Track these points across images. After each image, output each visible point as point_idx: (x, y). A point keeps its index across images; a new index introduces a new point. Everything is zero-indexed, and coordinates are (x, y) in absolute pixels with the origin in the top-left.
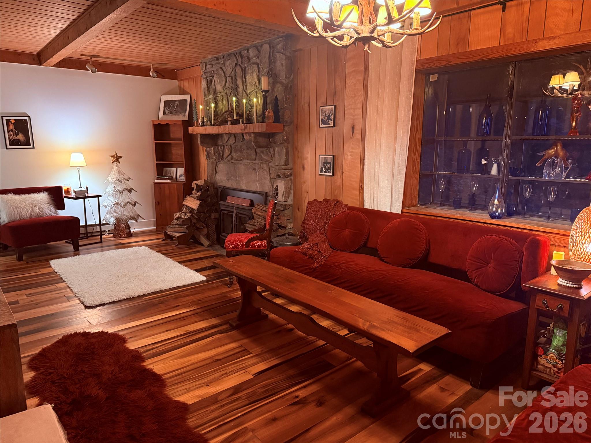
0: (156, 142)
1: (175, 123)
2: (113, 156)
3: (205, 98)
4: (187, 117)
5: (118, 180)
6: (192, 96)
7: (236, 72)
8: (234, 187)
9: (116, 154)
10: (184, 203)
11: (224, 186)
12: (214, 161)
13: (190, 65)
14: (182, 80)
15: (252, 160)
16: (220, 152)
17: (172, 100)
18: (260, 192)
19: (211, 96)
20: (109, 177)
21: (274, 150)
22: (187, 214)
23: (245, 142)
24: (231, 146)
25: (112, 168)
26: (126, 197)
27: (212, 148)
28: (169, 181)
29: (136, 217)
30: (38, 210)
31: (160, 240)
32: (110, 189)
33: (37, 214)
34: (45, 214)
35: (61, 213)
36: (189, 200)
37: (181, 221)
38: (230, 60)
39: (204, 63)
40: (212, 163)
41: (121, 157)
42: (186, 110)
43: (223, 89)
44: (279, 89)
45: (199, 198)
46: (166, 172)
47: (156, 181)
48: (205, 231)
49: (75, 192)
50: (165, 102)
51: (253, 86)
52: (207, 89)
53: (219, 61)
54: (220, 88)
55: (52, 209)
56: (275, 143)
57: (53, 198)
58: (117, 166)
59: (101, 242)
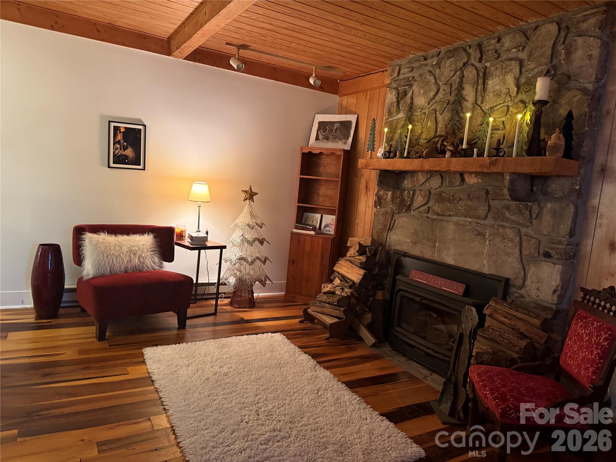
0: (302, 176)
1: (332, 153)
2: (246, 192)
3: (388, 119)
4: (349, 145)
5: (248, 225)
6: (359, 116)
7: (463, 76)
8: (426, 257)
9: (251, 189)
10: (335, 268)
11: (406, 253)
12: (389, 212)
13: (365, 72)
14: (345, 95)
15: (479, 218)
16: (404, 200)
17: (330, 120)
18: (489, 274)
19: (401, 115)
20: (237, 220)
21: (541, 209)
22: (346, 290)
23: (464, 187)
24: (429, 191)
25: (243, 207)
26: (256, 251)
27: (390, 193)
28: (312, 233)
29: (263, 279)
30: (137, 261)
31: (297, 320)
32: (237, 237)
33: (135, 266)
34: (146, 267)
35: (168, 267)
36: (344, 266)
37: (337, 299)
38: (452, 59)
39: (397, 65)
40: (386, 214)
41: (257, 194)
42: (349, 135)
43: (429, 104)
44: (575, 100)
45: (363, 266)
46: (306, 219)
47: (295, 230)
48: (368, 317)
49: (191, 238)
50: (320, 123)
51: (503, 96)
52: (395, 104)
53: (429, 61)
54: (423, 101)
55: (156, 259)
56: (545, 194)
57: (160, 244)
58: (250, 206)
59: (215, 314)
